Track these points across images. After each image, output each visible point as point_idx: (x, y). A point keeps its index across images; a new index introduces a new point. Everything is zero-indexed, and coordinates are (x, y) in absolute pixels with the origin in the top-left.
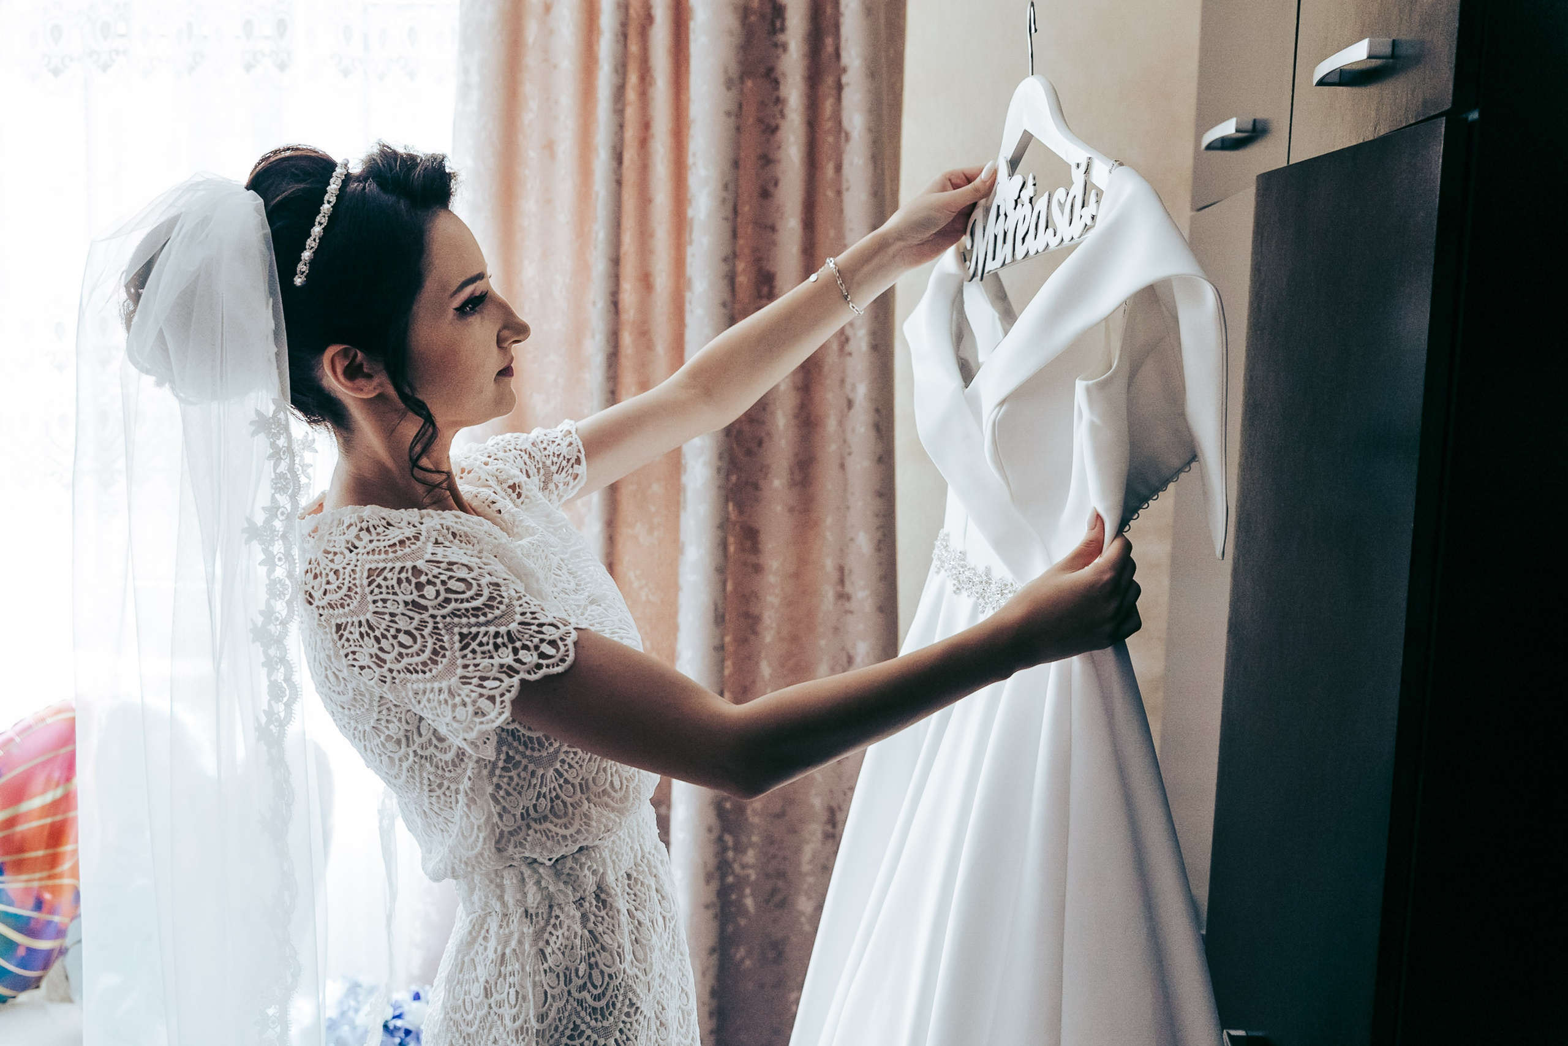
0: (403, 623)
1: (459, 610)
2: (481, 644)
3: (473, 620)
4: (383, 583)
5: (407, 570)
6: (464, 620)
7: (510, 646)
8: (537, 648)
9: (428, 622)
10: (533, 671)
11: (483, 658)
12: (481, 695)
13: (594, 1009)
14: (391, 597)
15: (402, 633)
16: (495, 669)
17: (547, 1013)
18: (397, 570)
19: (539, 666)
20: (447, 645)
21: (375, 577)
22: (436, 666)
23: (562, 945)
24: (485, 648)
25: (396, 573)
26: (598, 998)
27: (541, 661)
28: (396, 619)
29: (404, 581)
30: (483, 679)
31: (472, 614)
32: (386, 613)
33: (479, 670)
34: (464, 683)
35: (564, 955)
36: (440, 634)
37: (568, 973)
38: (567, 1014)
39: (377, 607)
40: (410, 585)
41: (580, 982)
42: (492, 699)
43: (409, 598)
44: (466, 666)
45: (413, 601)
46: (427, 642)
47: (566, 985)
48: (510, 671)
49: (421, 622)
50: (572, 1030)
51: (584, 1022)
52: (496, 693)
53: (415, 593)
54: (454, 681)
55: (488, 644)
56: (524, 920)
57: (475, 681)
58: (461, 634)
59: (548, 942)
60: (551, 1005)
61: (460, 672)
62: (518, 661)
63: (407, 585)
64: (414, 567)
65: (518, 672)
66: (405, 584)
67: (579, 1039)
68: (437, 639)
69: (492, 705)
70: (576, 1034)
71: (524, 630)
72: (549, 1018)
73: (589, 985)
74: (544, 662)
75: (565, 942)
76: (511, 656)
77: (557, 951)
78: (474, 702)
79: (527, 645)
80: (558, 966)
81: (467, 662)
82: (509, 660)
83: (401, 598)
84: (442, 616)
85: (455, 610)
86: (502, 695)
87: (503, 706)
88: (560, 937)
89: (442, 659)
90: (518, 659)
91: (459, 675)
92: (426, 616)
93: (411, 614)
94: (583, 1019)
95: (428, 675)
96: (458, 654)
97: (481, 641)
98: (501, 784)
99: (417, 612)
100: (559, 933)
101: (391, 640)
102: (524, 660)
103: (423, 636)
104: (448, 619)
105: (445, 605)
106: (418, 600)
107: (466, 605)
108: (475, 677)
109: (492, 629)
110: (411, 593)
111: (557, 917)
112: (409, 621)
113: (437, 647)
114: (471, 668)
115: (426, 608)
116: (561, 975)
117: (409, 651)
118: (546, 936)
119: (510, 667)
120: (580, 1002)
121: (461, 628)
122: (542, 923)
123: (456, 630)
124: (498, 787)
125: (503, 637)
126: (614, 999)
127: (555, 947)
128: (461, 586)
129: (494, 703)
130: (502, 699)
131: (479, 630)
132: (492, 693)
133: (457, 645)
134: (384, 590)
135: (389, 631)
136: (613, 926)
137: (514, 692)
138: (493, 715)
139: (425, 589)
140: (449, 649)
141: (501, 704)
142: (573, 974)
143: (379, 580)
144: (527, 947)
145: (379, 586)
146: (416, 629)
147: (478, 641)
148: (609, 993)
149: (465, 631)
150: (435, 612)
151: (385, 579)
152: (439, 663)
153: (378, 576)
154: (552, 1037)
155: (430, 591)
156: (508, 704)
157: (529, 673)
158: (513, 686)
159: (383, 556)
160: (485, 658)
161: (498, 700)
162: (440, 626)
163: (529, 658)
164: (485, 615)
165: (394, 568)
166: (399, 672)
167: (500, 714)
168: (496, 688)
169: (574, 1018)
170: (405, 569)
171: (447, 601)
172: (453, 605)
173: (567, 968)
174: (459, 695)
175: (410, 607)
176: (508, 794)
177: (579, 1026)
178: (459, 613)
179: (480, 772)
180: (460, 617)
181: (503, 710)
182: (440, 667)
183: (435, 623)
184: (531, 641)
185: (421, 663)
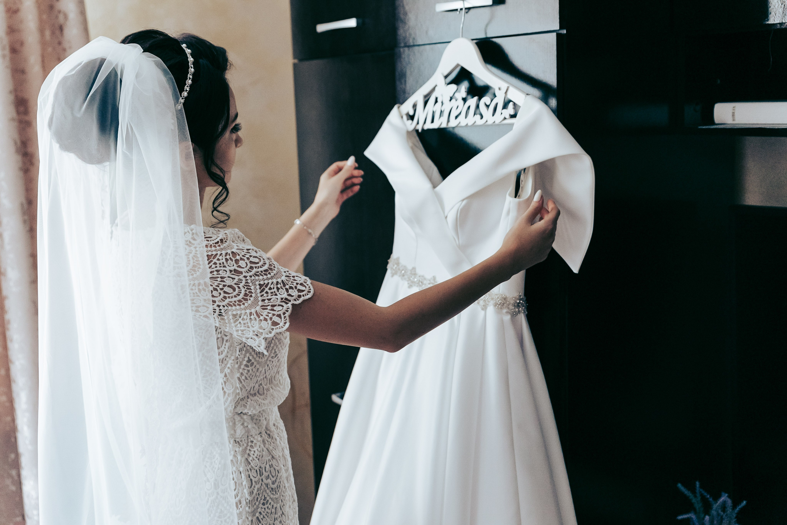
0: (228, 282)
1: (258, 272)
2: (270, 289)
3: (265, 277)
4: (218, 262)
5: (229, 254)
6: (261, 277)
7: (284, 288)
8: (296, 287)
9: (242, 280)
10: (297, 299)
11: (272, 296)
12: (274, 315)
13: (272, 489)
14: (222, 268)
15: (226, 287)
16: (279, 300)
17: (253, 491)
18: (224, 254)
19: (299, 296)
20: (253, 291)
21: (212, 259)
22: (247, 302)
23: (257, 455)
24: (272, 291)
25: (224, 256)
26: (273, 483)
27: (300, 294)
28: (225, 280)
29: (229, 259)
30: (273, 306)
31: (264, 274)
32: (219, 277)
33: (271, 302)
34: (263, 309)
35: (259, 460)
36: (249, 286)
37: (261, 470)
38: (261, 491)
39: (213, 275)
40: (232, 261)
41: (267, 474)
42: (279, 316)
43: (232, 268)
44: (263, 300)
45: (235, 270)
46: (241, 290)
47: (260, 476)
48: (286, 301)
49: (239, 280)
50: (264, 500)
51: (268, 496)
52: (281, 313)
53: (235, 265)
54: (258, 308)
55: (274, 288)
56: (236, 444)
57: (269, 308)
58: (260, 285)
59: (249, 455)
60: (255, 487)
61: (260, 303)
62: (290, 295)
63: (231, 261)
64: (232, 252)
65: (290, 301)
66: (229, 261)
67: (267, 505)
68: (247, 288)
69: (280, 319)
70: (265, 502)
71: (288, 280)
72: (254, 494)
73: (270, 476)
74: (301, 294)
75: (259, 454)
76: (286, 293)
77: (255, 459)
78: (271, 319)
79: (291, 287)
80: (256, 466)
81: (264, 298)
82: (285, 295)
83: (228, 269)
84: (250, 276)
85: (256, 272)
86: (284, 313)
87: (285, 319)
88: (256, 451)
89: (250, 298)
90: (289, 294)
91: (260, 305)
92: (241, 277)
93: (233, 276)
94: (268, 494)
95: (242, 306)
96: (259, 295)
97: (270, 287)
98: (244, 373)
99: (236, 275)
100: (255, 449)
101: (219, 291)
102: (292, 295)
103: (239, 288)
104: (253, 278)
105: (251, 270)
106: (237, 268)
107: (260, 269)
108: (269, 305)
109: (275, 281)
110: (233, 266)
111: (252, 442)
112: (232, 280)
113: (247, 292)
114: (266, 301)
115: (241, 273)
116: (258, 471)
117: (230, 295)
118: (248, 452)
119: (286, 299)
120: (267, 485)
121: (260, 281)
122: (245, 445)
123: (257, 283)
124: (242, 374)
125: (280, 284)
126: (280, 484)
127: (254, 457)
128: (256, 260)
129: (281, 318)
130: (284, 316)
131: (269, 282)
132: (279, 313)
133: (259, 291)
134: (218, 265)
135: (218, 286)
136: (275, 446)
137: (290, 310)
138: (282, 324)
139: (240, 263)
140: (254, 293)
141: (285, 318)
142: (263, 470)
143: (215, 260)
144: (239, 457)
145: (215, 263)
146: (235, 284)
147: (268, 287)
148: (278, 481)
149: (262, 283)
150: (247, 274)
151: (218, 260)
152: (248, 300)
153: (213, 258)
154: (255, 504)
155: (242, 263)
156: (287, 318)
157: (295, 300)
158: (289, 308)
159: (213, 248)
160: (273, 295)
161: (283, 316)
162: (249, 281)
163: (295, 293)
164: (270, 273)
165: (222, 254)
166: (224, 306)
167: (285, 323)
168: (281, 310)
169: (264, 493)
170: (228, 254)
171: (251, 268)
172: (255, 270)
173: (260, 467)
174: (262, 315)
175: (233, 273)
176: (246, 378)
177: (266, 498)
178: (258, 274)
179: (234, 365)
180: (258, 276)
181: (286, 321)
182: (249, 302)
183: (246, 280)
184: (293, 284)
185: (237, 301)
